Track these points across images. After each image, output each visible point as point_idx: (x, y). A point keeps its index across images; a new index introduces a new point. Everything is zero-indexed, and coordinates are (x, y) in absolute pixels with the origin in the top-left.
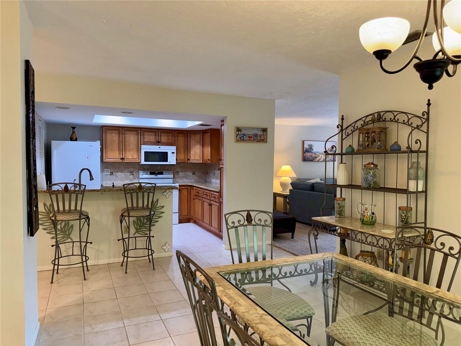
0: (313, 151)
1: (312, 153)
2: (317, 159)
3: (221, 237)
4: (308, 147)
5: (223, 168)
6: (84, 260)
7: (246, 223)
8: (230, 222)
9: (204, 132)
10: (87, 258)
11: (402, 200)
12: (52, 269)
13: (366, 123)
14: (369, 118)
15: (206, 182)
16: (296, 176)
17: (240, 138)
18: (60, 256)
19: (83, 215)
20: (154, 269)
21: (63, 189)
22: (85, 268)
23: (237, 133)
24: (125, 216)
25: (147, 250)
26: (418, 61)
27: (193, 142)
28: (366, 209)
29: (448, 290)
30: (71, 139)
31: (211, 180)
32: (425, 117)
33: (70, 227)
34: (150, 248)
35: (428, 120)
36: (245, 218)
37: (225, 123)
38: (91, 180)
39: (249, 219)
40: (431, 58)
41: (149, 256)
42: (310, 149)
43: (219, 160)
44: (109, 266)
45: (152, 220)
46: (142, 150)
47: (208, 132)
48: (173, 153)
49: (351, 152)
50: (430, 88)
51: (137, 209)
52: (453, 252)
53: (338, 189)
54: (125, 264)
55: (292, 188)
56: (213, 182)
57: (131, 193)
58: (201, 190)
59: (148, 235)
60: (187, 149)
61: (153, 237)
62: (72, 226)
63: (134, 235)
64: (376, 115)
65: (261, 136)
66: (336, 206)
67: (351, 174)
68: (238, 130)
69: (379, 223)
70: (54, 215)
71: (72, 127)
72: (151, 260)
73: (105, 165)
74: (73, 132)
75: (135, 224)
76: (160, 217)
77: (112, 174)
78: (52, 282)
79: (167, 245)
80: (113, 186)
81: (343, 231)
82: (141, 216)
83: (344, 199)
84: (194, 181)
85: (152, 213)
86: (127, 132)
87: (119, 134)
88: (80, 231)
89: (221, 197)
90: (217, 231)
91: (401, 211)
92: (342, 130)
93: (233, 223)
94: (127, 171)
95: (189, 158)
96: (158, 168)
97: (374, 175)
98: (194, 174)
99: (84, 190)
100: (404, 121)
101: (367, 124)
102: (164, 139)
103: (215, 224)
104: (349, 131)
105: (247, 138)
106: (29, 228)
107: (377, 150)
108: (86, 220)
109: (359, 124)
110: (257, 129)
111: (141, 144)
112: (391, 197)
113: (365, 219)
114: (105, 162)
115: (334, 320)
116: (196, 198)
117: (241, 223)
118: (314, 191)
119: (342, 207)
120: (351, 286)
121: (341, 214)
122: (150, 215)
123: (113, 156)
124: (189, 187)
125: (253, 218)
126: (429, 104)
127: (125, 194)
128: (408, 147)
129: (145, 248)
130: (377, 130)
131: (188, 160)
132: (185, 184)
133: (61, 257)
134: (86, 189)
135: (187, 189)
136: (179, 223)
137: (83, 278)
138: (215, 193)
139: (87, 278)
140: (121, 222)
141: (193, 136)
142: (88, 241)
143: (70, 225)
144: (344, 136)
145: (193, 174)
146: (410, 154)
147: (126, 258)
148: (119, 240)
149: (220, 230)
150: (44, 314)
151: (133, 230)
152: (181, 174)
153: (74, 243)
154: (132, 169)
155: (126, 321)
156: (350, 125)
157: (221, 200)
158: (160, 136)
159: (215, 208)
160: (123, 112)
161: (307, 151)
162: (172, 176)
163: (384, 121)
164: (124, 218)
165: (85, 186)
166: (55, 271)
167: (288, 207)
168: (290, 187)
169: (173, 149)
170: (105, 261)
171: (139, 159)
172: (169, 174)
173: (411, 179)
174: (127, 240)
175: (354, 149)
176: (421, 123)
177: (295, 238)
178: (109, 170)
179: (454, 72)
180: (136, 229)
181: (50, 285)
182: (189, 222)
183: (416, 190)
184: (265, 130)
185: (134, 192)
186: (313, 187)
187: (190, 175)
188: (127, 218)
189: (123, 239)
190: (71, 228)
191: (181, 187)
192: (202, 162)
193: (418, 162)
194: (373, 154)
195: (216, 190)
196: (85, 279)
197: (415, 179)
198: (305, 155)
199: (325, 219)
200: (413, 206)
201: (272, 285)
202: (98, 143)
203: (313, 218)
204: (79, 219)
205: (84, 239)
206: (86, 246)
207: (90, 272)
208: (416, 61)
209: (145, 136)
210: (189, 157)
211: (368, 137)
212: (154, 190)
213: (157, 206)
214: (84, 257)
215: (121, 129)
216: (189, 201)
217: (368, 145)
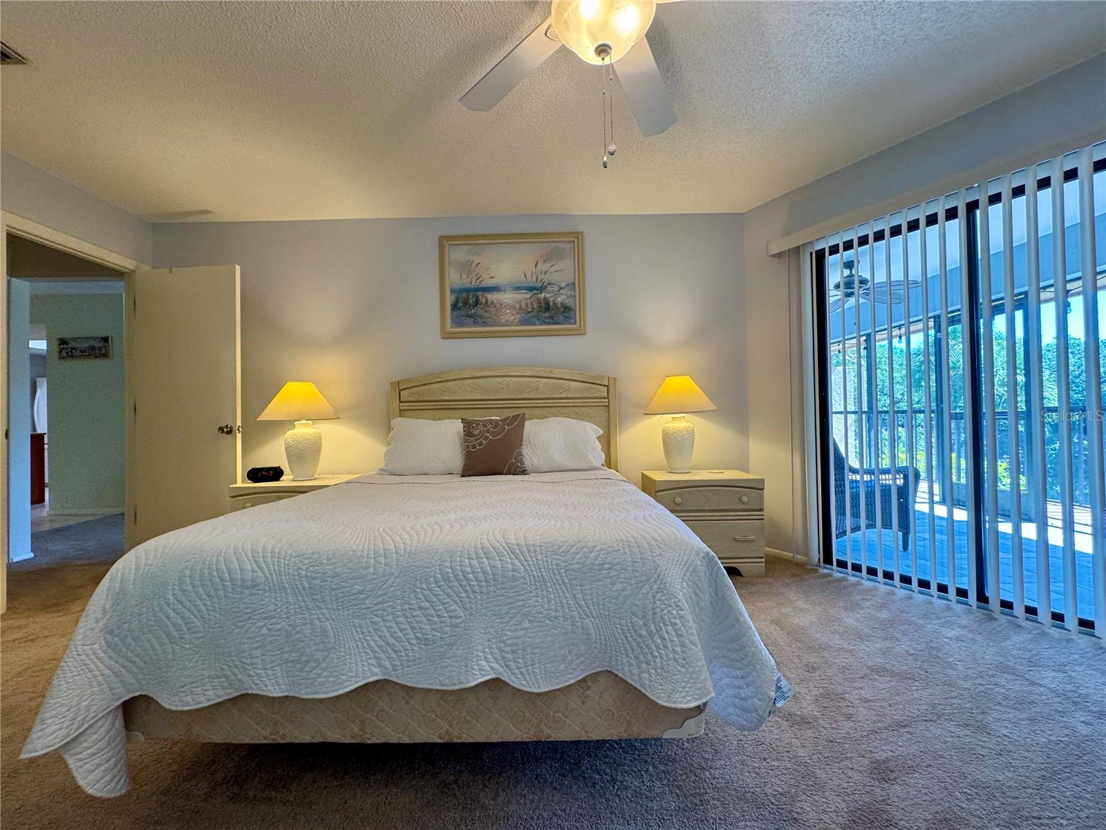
23: (62, 346)
65: (100, 349)
68: (62, 342)
105: (78, 353)
110: (94, 338)
184: (105, 340)
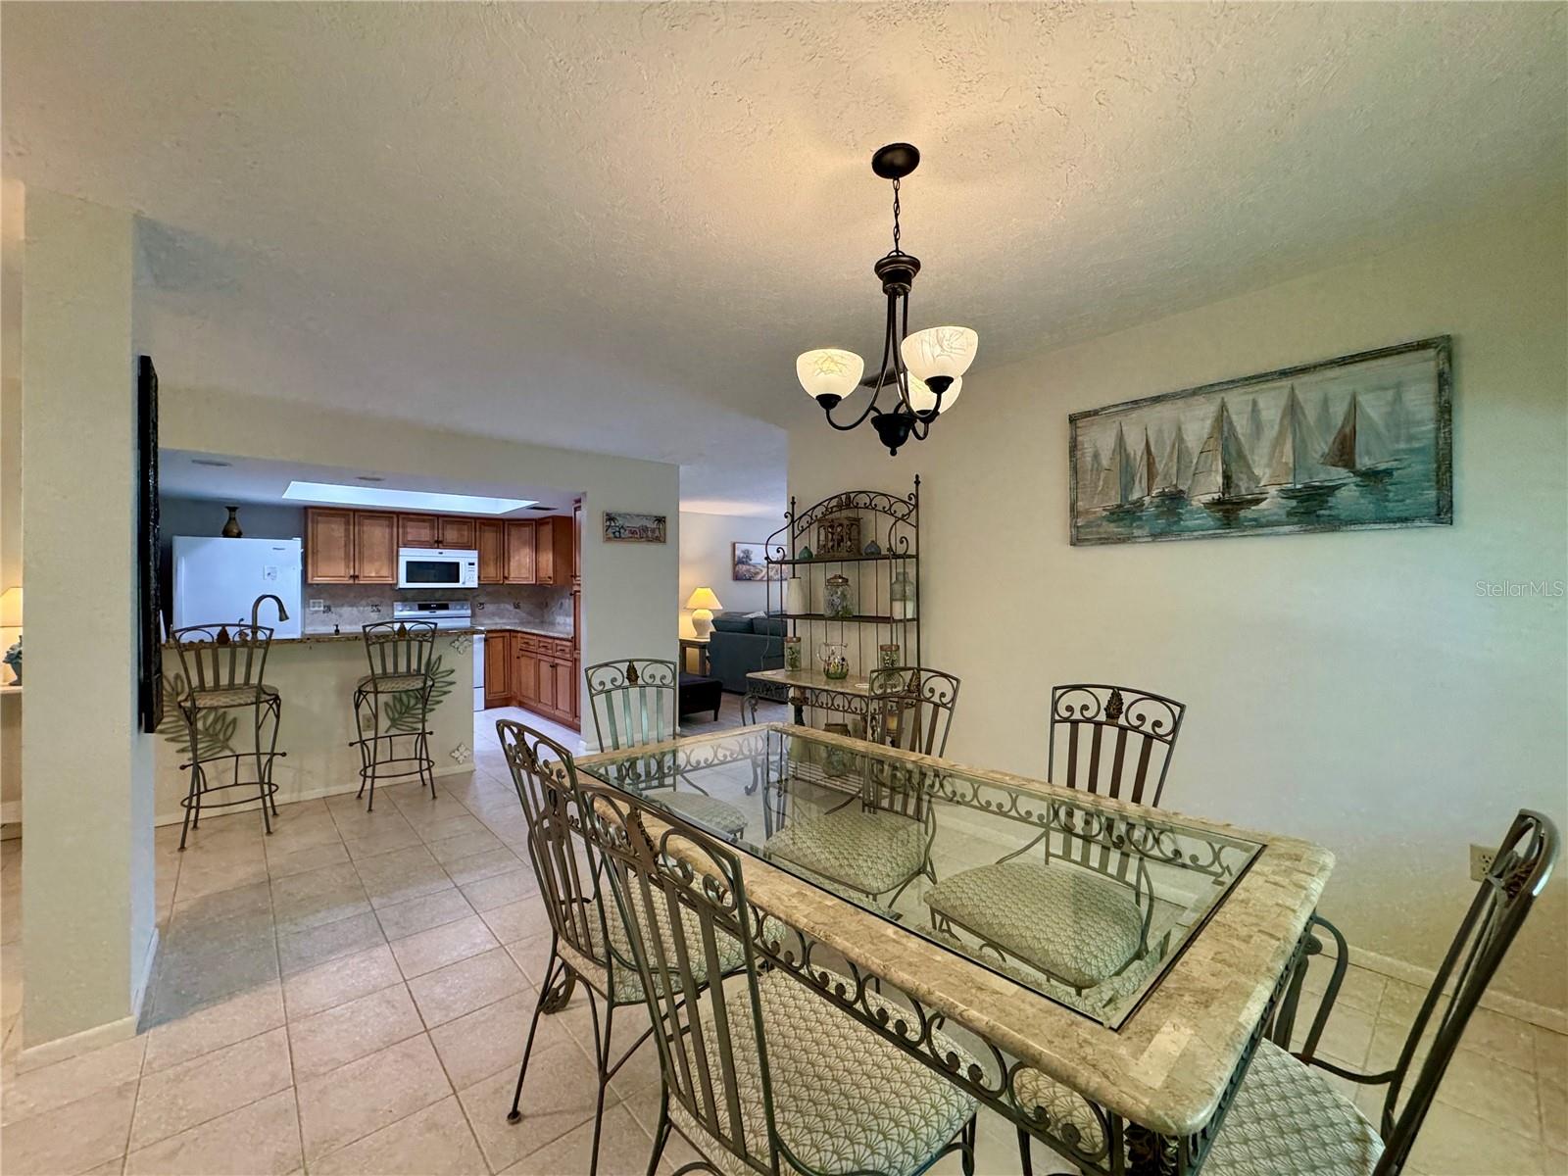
0: (752, 562)
1: (749, 565)
2: (759, 577)
3: (577, 729)
4: (742, 555)
5: (579, 591)
6: (266, 792)
7: (627, 683)
8: (595, 682)
9: (540, 523)
10: (274, 788)
11: (885, 634)
12: (184, 820)
13: (829, 511)
14: (834, 503)
15: (542, 623)
16: (721, 608)
17: (614, 533)
18: (202, 789)
19: (265, 693)
20: (434, 797)
21: (215, 637)
22: (270, 812)
23: (608, 523)
24: (368, 692)
25: (418, 761)
26: (876, 414)
27: (514, 543)
28: (833, 654)
29: (941, 756)
30: (226, 534)
31: (555, 619)
32: (913, 502)
33: (230, 724)
34: (424, 756)
35: (916, 506)
36: (625, 674)
37: (582, 504)
38: (281, 620)
39: (632, 675)
40: (892, 412)
41: (421, 771)
42: (745, 560)
43: (572, 576)
44: (328, 802)
45: (427, 700)
46: (400, 558)
47: (548, 523)
48: (471, 564)
49: (808, 559)
50: (893, 453)
51: (396, 675)
52: (944, 700)
53: (790, 622)
54: (366, 795)
55: (714, 630)
56: (559, 624)
57: (382, 644)
58: (535, 638)
59: (420, 731)
60: (503, 557)
61: (431, 733)
62: (234, 721)
63: (386, 732)
64: (844, 497)
65: (653, 531)
66: (787, 652)
67: (809, 596)
68: (610, 518)
69: (852, 676)
70: (191, 696)
71: (228, 508)
72: (428, 782)
73: (310, 590)
74: (232, 519)
75: (389, 710)
76: (445, 693)
77: (328, 609)
78: (182, 848)
79: (462, 749)
80: (337, 631)
81: (798, 694)
82: (402, 691)
83: (799, 640)
84: (517, 621)
85: (430, 683)
86: (367, 521)
87: (347, 523)
88: (258, 728)
89: (575, 649)
90: (569, 718)
91: (884, 653)
92: (793, 522)
93: (602, 683)
94: (364, 602)
95: (506, 575)
96: (438, 595)
97: (844, 596)
98: (517, 606)
99: (269, 641)
100: (884, 508)
101: (831, 513)
102: (451, 534)
103: (564, 703)
104: (804, 523)
105: (628, 534)
106: (143, 715)
107: (845, 554)
108: (271, 705)
109: (818, 512)
110: (646, 517)
111: (398, 547)
112: (870, 630)
113: (832, 670)
114: (312, 584)
115: (781, 826)
116: (523, 656)
117: (618, 683)
118: (753, 632)
119: (796, 653)
120: (813, 787)
121: (794, 664)
122: (423, 688)
123: (331, 572)
124: (507, 634)
125: (639, 674)
126: (917, 483)
127: (368, 646)
128: (890, 549)
129: (413, 756)
130: (846, 522)
131: (505, 578)
132: (498, 627)
133: (206, 791)
134: (273, 638)
135: (503, 637)
136: (486, 708)
137: (265, 831)
138: (564, 643)
139: (276, 830)
140: (357, 706)
141: (514, 532)
142: (275, 752)
143: (229, 718)
144: (797, 532)
145: (516, 608)
146: (894, 561)
147: (369, 781)
148: (351, 744)
149: (576, 714)
150: (167, 914)
151: (384, 723)
152: (490, 608)
153: (240, 758)
154: (376, 600)
155: (375, 902)
156: (805, 514)
157: (575, 656)
158: (443, 529)
159: (563, 673)
160: (361, 478)
161: (741, 562)
162: (469, 612)
163: (856, 507)
164: (365, 696)
165: (272, 630)
166: (191, 825)
167: (708, 666)
168: (712, 629)
169: (472, 556)
170: (319, 792)
171: (393, 577)
172: (462, 608)
173: (896, 600)
174: (370, 744)
175: (811, 553)
176: (908, 511)
177: (719, 720)
178: (322, 601)
179: (926, 434)
180: (393, 720)
181: (177, 855)
182: (507, 705)
183: (903, 618)
184: (661, 520)
185: (387, 641)
186: (751, 626)
187: (507, 610)
188: (371, 697)
189: (363, 742)
190: (232, 726)
191: (490, 635)
192: (534, 582)
193: (904, 573)
194: (842, 561)
195: (565, 636)
196: (269, 832)
197: (901, 600)
198: (737, 569)
199: (769, 675)
200: (901, 644)
201: (675, 790)
202: (297, 542)
203: (749, 675)
204: (256, 703)
205: (266, 747)
206: (270, 761)
207: (279, 819)
208: (873, 414)
209: (409, 530)
210: (506, 572)
211: (833, 534)
212: (433, 636)
213: (440, 670)
214: (266, 787)
215: (352, 514)
216: (508, 660)
217: (833, 546)
